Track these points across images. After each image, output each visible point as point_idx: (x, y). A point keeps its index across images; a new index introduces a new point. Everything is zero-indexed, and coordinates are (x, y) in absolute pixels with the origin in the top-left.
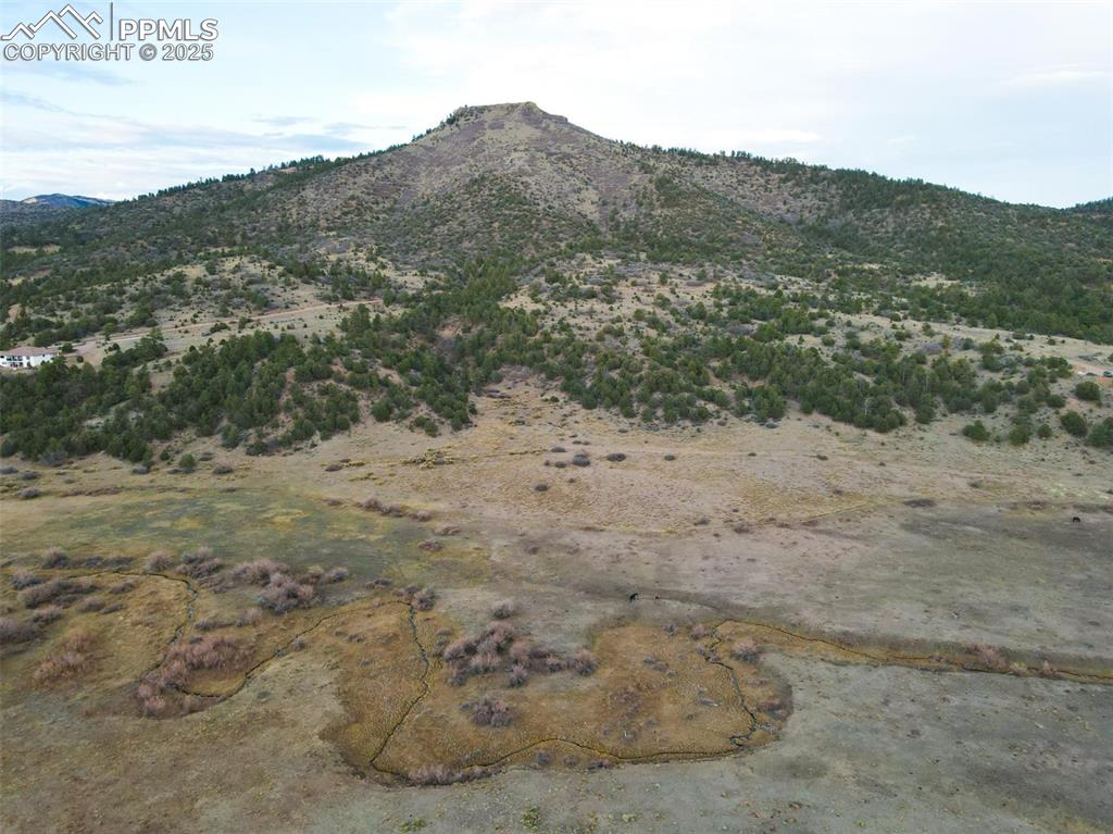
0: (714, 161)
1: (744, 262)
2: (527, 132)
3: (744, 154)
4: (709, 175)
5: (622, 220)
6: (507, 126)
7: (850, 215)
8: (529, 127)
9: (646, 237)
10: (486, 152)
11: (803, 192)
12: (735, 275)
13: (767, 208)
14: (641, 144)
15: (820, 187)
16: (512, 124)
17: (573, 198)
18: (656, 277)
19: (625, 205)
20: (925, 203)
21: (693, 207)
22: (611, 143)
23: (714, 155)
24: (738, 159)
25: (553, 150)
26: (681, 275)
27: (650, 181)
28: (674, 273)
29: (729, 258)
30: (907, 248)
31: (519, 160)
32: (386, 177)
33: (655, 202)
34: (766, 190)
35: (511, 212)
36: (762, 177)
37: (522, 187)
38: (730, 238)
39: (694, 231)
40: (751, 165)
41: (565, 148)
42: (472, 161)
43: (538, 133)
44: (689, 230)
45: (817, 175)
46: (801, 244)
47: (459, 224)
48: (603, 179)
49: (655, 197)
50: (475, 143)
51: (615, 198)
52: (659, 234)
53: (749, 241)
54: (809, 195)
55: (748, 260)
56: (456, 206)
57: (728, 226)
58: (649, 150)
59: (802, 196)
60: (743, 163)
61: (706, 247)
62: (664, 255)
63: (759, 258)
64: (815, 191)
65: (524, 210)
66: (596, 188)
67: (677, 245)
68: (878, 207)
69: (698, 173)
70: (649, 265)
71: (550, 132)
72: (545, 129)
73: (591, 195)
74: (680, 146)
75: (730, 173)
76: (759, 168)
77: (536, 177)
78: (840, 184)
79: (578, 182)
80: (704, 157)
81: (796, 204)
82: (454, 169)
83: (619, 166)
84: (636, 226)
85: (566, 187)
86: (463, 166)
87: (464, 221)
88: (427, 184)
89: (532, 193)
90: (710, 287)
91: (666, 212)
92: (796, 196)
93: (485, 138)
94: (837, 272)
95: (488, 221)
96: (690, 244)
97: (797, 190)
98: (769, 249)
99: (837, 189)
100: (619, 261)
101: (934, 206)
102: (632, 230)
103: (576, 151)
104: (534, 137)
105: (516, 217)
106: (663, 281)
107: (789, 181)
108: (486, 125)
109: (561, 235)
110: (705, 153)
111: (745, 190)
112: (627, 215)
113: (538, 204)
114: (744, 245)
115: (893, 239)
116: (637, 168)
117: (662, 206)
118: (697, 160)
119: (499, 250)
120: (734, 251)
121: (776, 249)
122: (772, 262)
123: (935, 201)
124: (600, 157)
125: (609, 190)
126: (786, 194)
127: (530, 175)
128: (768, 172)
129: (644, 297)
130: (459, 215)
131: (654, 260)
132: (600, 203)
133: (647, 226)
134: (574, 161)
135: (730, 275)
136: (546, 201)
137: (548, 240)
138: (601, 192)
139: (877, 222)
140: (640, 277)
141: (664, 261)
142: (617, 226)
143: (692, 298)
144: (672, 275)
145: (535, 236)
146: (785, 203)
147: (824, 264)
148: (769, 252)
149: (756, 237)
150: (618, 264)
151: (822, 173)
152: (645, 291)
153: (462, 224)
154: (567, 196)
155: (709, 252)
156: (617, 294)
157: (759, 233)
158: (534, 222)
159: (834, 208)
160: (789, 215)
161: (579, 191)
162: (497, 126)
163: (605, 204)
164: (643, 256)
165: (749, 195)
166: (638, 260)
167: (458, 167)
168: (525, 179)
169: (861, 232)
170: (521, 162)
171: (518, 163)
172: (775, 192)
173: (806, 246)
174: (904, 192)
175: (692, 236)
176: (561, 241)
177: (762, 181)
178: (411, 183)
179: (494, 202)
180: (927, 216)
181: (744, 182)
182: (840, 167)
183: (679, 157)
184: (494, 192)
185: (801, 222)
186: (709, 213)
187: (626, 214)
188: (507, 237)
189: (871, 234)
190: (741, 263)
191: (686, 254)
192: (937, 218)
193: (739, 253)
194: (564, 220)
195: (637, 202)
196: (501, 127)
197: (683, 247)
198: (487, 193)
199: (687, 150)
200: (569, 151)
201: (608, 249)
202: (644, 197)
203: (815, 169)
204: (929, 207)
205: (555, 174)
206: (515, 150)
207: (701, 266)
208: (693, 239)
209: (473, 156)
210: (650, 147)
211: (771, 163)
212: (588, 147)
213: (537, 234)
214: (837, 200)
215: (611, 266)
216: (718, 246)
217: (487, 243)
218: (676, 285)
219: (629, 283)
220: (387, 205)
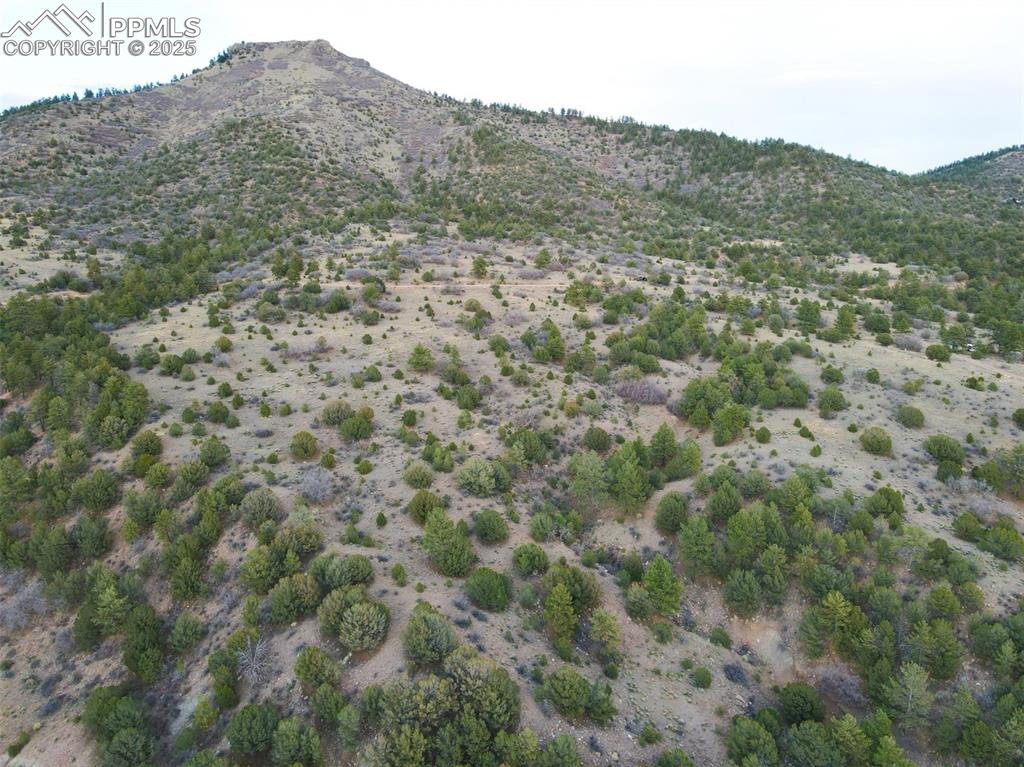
0: (542, 119)
1: (595, 236)
2: (316, 73)
3: (575, 112)
4: (538, 133)
5: (429, 180)
6: (291, 67)
7: (705, 179)
8: (320, 69)
9: (460, 201)
10: (260, 95)
11: (645, 154)
12: (593, 258)
13: (607, 172)
14: (459, 97)
15: (664, 148)
16: (298, 64)
17: (367, 152)
18: (467, 264)
19: (434, 162)
20: (796, 164)
21: (522, 164)
22: (422, 93)
23: (542, 112)
24: (569, 117)
25: (346, 95)
26: (510, 259)
27: (468, 134)
28: (500, 255)
29: (573, 230)
30: (788, 218)
31: (299, 103)
32: (118, 120)
33: (472, 158)
34: (603, 151)
35: (275, 166)
36: (597, 136)
37: (296, 135)
38: (573, 204)
39: (523, 194)
40: (584, 124)
41: (363, 94)
42: (240, 105)
43: (329, 75)
44: (518, 193)
45: (659, 136)
46: (664, 213)
47: (198, 182)
48: (409, 130)
49: (472, 152)
50: (249, 84)
51: (423, 153)
52: (478, 198)
53: (597, 208)
54: (653, 157)
55: (599, 233)
56: (199, 156)
57: (568, 189)
58: (467, 104)
59: (645, 158)
60: (574, 121)
61: (541, 216)
62: (483, 227)
63: (615, 231)
64: (658, 153)
65: (293, 164)
66: (400, 142)
67: (502, 213)
68: (738, 169)
69: (525, 132)
70: (461, 242)
71: (346, 74)
72: (340, 72)
73: (393, 149)
74: (502, 101)
75: (561, 132)
76: (593, 128)
77: (319, 123)
78: (687, 145)
79: (375, 134)
80: (531, 114)
81: (640, 168)
82: (214, 114)
83: (430, 116)
84: (446, 188)
85: (359, 138)
86: (228, 110)
87: (205, 178)
88: (173, 132)
89: (310, 144)
90: (559, 281)
91: (486, 169)
92: (638, 159)
93: (261, 79)
94: (725, 250)
95: (238, 177)
96: (520, 212)
97: (638, 151)
98: (625, 218)
99: (684, 150)
100: (413, 236)
101: (807, 169)
102: (442, 193)
103: (376, 97)
104: (324, 80)
105: (280, 173)
106: (479, 272)
107: (628, 141)
108: (266, 65)
109: (341, 199)
110: (532, 110)
111: (580, 150)
112: (436, 174)
113: (316, 158)
114: (592, 213)
115: (767, 208)
116: (451, 119)
117: (482, 163)
118: (523, 117)
119: (244, 219)
120: (579, 221)
121: (633, 219)
122: (632, 237)
123: (806, 162)
124: (407, 105)
125: (417, 144)
126: (626, 156)
127: (310, 121)
128: (604, 132)
129: (441, 307)
130: (201, 169)
131: (470, 234)
132: (404, 159)
133: (462, 188)
134: (374, 110)
135: (587, 259)
136: (328, 153)
137: (319, 205)
138: (406, 147)
139: (742, 188)
140: (442, 263)
141: (484, 235)
142: (422, 189)
143: (533, 308)
144: (494, 259)
145: (303, 200)
146: (626, 166)
147: (702, 239)
148: (625, 223)
149: (605, 203)
150: (410, 242)
151: (664, 134)
152: (447, 292)
153: (203, 181)
154: (358, 148)
155: (545, 222)
156: (390, 301)
157: (609, 197)
158: (304, 180)
159: (685, 172)
160: (633, 179)
161: (377, 143)
162: (280, 65)
163: (409, 160)
164: (453, 228)
165: (583, 155)
166: (444, 234)
167: (220, 112)
168: (302, 125)
169: (724, 199)
170: (301, 106)
171: (296, 106)
172: (613, 153)
173: (670, 215)
174: (765, 153)
175: (523, 201)
176: (339, 207)
177: (598, 141)
178: (155, 130)
179: (254, 153)
180: (803, 180)
181: (577, 142)
182: (683, 127)
183: (502, 114)
184: (256, 140)
185: (647, 188)
186: (543, 171)
187: (434, 173)
188: (262, 200)
189: (737, 201)
190: (590, 238)
191: (516, 225)
192: (814, 183)
193: (586, 223)
194: (350, 179)
195: (450, 158)
196: (285, 66)
197: (510, 215)
198: (246, 140)
199: (511, 106)
200: (368, 97)
201: (403, 217)
202: (459, 152)
203: (656, 130)
204: (802, 170)
205: (346, 121)
206: (296, 92)
207: (539, 243)
208: (523, 205)
209: (243, 99)
210: (469, 101)
211: (605, 123)
212: (392, 94)
213: (306, 196)
214: (685, 163)
215: (398, 245)
216: (557, 214)
217: (229, 209)
218: (502, 278)
219: (419, 276)
220: (109, 154)
